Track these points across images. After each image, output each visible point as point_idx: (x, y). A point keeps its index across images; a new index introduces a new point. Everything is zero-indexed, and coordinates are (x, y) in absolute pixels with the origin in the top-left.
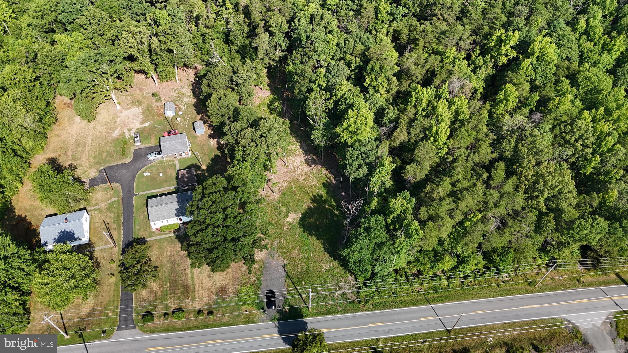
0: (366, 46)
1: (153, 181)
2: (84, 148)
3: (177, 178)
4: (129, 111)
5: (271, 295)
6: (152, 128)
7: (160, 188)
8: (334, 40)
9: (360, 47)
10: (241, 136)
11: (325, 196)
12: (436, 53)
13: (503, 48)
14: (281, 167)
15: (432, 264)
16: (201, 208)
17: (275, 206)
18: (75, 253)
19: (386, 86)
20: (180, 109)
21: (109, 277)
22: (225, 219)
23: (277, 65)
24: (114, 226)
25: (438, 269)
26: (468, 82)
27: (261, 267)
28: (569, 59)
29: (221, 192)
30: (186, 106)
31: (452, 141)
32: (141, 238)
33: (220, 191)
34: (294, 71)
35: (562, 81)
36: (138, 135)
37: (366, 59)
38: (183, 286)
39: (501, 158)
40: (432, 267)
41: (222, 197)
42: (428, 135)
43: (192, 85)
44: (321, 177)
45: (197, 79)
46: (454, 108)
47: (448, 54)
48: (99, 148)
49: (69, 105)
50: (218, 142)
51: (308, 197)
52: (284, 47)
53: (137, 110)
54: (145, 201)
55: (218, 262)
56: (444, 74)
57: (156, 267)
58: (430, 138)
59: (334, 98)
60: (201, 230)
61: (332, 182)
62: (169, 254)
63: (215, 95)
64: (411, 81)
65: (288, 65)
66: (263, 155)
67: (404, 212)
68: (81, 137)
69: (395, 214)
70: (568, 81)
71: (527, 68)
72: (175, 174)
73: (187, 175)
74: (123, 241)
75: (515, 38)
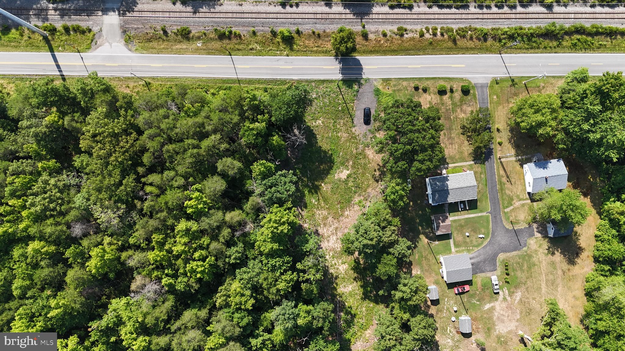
1: (475, 228)
2: (547, 278)
4: (509, 329)
6: (482, 299)
7: (467, 218)
24: (503, 179)
32: (478, 163)
48: (532, 277)
53: (501, 329)
62: (454, 146)
74: (493, 162)
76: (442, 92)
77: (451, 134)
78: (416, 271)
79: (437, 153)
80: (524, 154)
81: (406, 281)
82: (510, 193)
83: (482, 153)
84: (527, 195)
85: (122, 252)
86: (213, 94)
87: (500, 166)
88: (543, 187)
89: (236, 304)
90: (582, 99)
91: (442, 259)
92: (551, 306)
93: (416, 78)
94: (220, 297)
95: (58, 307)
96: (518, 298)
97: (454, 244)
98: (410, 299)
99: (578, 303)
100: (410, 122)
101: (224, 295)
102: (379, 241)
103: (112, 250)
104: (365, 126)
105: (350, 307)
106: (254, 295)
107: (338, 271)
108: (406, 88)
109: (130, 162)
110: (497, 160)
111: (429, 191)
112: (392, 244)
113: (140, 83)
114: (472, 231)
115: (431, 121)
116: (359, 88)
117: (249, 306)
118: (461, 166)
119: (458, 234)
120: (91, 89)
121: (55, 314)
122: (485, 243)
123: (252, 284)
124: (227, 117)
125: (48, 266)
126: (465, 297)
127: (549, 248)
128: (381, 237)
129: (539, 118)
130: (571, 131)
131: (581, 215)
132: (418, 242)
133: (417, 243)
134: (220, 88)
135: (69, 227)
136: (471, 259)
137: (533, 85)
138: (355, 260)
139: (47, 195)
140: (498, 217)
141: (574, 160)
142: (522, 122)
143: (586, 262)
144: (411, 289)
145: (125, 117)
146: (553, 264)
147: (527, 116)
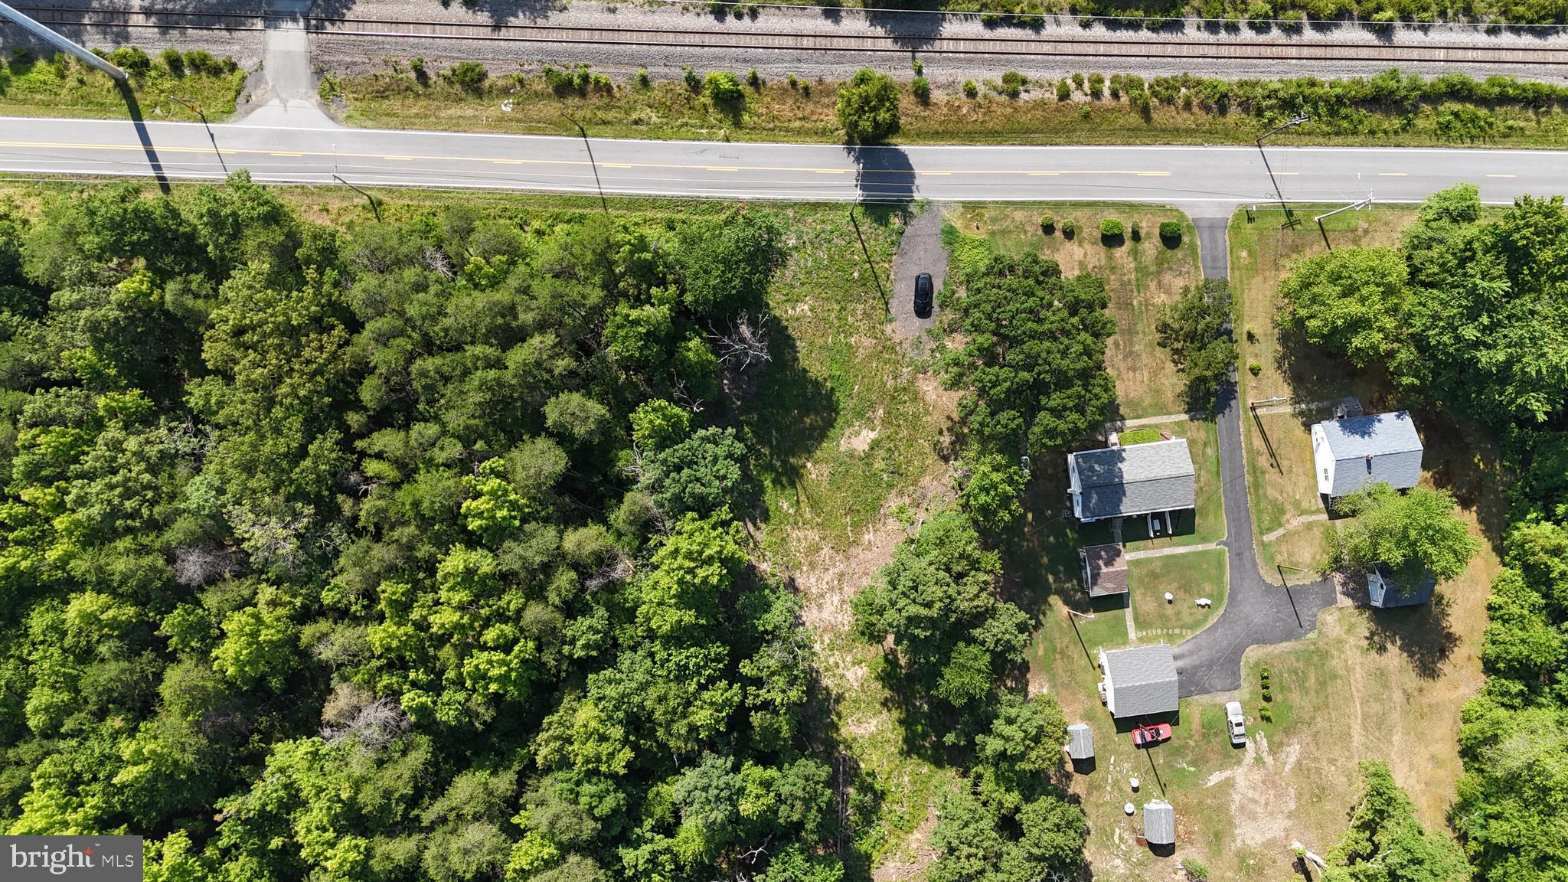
1: (1187, 580)
4: (1268, 837)
17: (899, 476)
24: (1260, 460)
32: (1199, 419)
48: (1327, 706)
53: (1247, 835)
62: (1138, 375)
74: (1237, 417)
76: (1111, 239)
77: (1131, 344)
78: (1037, 687)
79: (1097, 390)
80: (1313, 396)
81: (1013, 712)
82: (1277, 495)
83: (1209, 393)
84: (1320, 501)
85: (303, 623)
86: (539, 233)
87: (1255, 428)
88: (1363, 482)
89: (588, 761)
90: (1462, 263)
91: (1103, 658)
92: (1375, 781)
93: (1047, 203)
94: (547, 742)
95: (138, 759)
96: (1292, 759)
97: (1136, 619)
98: (1022, 757)
99: (1441, 773)
100: (1031, 311)
101: (557, 738)
102: (947, 610)
103: (278, 619)
104: (918, 321)
105: (872, 774)
106: (632, 738)
107: (843, 683)
108: (1021, 228)
109: (327, 400)
110: (1245, 412)
111: (1075, 487)
112: (980, 617)
113: (356, 201)
114: (1179, 588)
115: (1083, 312)
116: (905, 223)
117: (619, 766)
118: (1157, 426)
119: (1144, 595)
120: (234, 214)
121: (131, 777)
122: (1213, 619)
123: (626, 712)
124: (574, 291)
125: (117, 657)
126: (1159, 754)
127: (1372, 634)
128: (953, 600)
129: (1353, 308)
130: (1434, 342)
131: (1455, 552)
132: (1044, 614)
133: (1041, 617)
134: (557, 218)
135: (171, 559)
136: (1175, 658)
137: (1341, 226)
138: (886, 657)
139: (118, 478)
140: (1247, 554)
141: (1438, 414)
142: (1309, 318)
143: (1463, 672)
144: (1025, 731)
145: (319, 285)
146: (1381, 674)
147: (1323, 304)
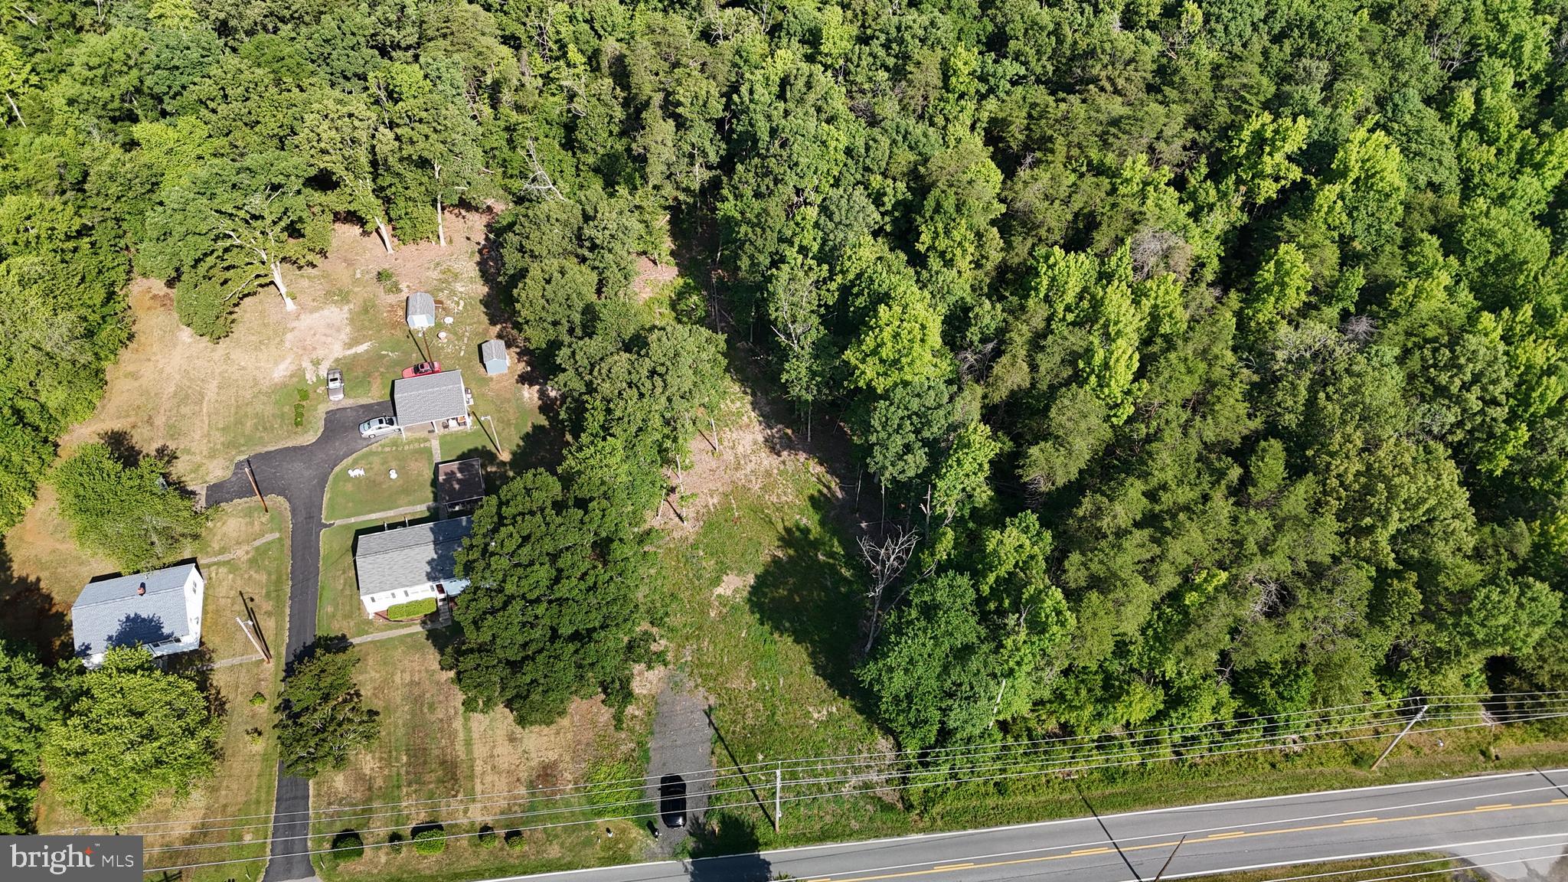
0: (920, 154)
1: (373, 491)
2: (197, 408)
3: (434, 482)
4: (316, 315)
5: (673, 788)
6: (374, 359)
7: (390, 509)
8: (840, 137)
9: (905, 157)
10: (600, 373)
11: (816, 531)
12: (1099, 170)
13: (1266, 158)
14: (704, 456)
15: (1099, 707)
16: (493, 554)
17: (686, 555)
18: (158, 673)
19: (971, 249)
20: (447, 312)
21: (247, 738)
22: (557, 580)
23: (695, 202)
24: (268, 606)
25: (1115, 721)
26: (1181, 243)
27: (649, 713)
28: (1434, 187)
29: (547, 511)
30: (462, 303)
31: (1146, 386)
32: (336, 637)
33: (542, 510)
34: (738, 216)
35: (1422, 241)
36: (337, 376)
37: (920, 183)
38: (443, 763)
39: (1272, 430)
40: (1099, 716)
41: (547, 524)
42: (1083, 370)
43: (480, 252)
44: (806, 481)
45: (492, 236)
46: (1149, 304)
47: (1127, 174)
48: (238, 407)
49: (163, 302)
50: (542, 394)
51: (773, 534)
52: (713, 158)
53: (337, 314)
54: (350, 543)
55: (535, 697)
56: (1120, 223)
57: (372, 713)
58: (1087, 378)
59: (839, 279)
60: (493, 612)
61: (833, 494)
62: (408, 679)
63: (535, 271)
64: (1036, 240)
65: (724, 199)
66: (656, 421)
67: (1025, 566)
68: (190, 380)
69: (1002, 572)
70: (1435, 241)
71: (1331, 209)
72: (429, 475)
73: (459, 475)
74: (289, 646)
75: (1299, 134)
87: (270, 640)
96: (282, 366)
97: (430, 453)
99: (131, 368)
108: (551, 837)
110: (279, 653)
118: (390, 627)
132: (518, 446)
140: (301, 519)
